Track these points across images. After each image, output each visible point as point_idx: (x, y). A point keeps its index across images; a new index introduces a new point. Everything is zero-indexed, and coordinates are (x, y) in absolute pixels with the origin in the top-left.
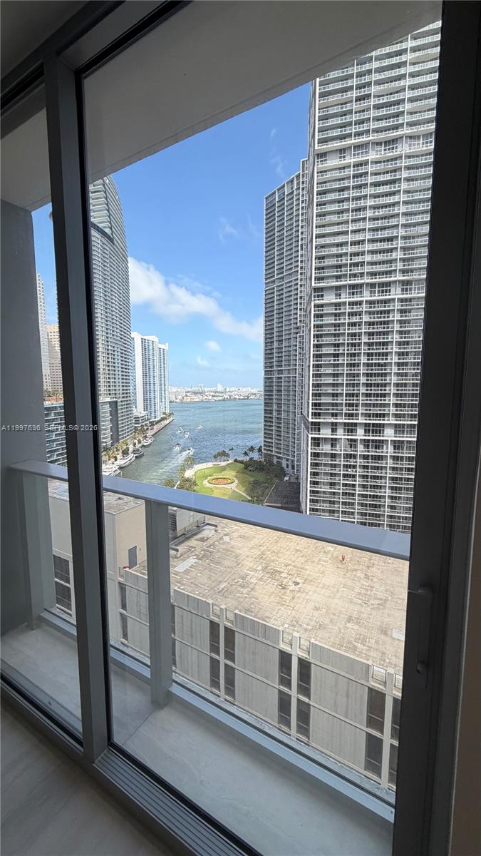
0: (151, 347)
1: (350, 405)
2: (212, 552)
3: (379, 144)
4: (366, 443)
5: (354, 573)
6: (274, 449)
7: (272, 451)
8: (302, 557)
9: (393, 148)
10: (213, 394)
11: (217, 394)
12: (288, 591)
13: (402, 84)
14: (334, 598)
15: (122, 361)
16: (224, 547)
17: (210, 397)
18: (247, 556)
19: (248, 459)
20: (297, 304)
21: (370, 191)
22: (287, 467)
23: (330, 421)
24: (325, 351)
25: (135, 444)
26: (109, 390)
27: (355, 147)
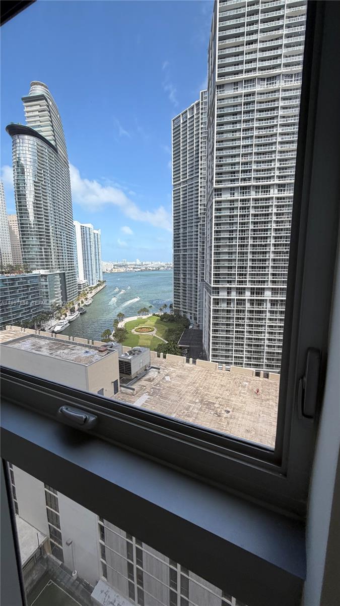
0: (88, 232)
1: (240, 275)
2: (159, 390)
3: (263, 79)
4: (252, 302)
5: (268, 402)
6: (181, 306)
7: (180, 308)
8: (227, 390)
9: (273, 83)
10: (134, 266)
11: (136, 267)
12: (223, 418)
13: (280, 33)
14: (258, 423)
15: (67, 242)
16: (168, 385)
17: (132, 269)
18: (186, 392)
19: (163, 314)
20: (198, 201)
21: (257, 115)
22: (191, 318)
23: (226, 286)
24: (223, 235)
25: (79, 304)
26: (59, 265)
27: (245, 81)
